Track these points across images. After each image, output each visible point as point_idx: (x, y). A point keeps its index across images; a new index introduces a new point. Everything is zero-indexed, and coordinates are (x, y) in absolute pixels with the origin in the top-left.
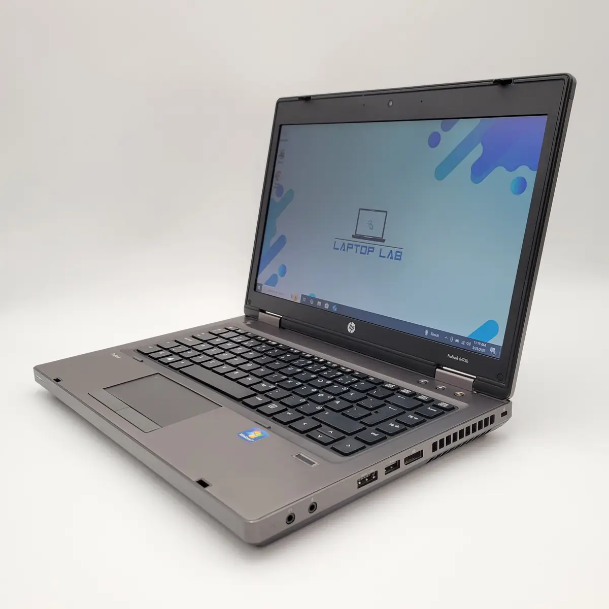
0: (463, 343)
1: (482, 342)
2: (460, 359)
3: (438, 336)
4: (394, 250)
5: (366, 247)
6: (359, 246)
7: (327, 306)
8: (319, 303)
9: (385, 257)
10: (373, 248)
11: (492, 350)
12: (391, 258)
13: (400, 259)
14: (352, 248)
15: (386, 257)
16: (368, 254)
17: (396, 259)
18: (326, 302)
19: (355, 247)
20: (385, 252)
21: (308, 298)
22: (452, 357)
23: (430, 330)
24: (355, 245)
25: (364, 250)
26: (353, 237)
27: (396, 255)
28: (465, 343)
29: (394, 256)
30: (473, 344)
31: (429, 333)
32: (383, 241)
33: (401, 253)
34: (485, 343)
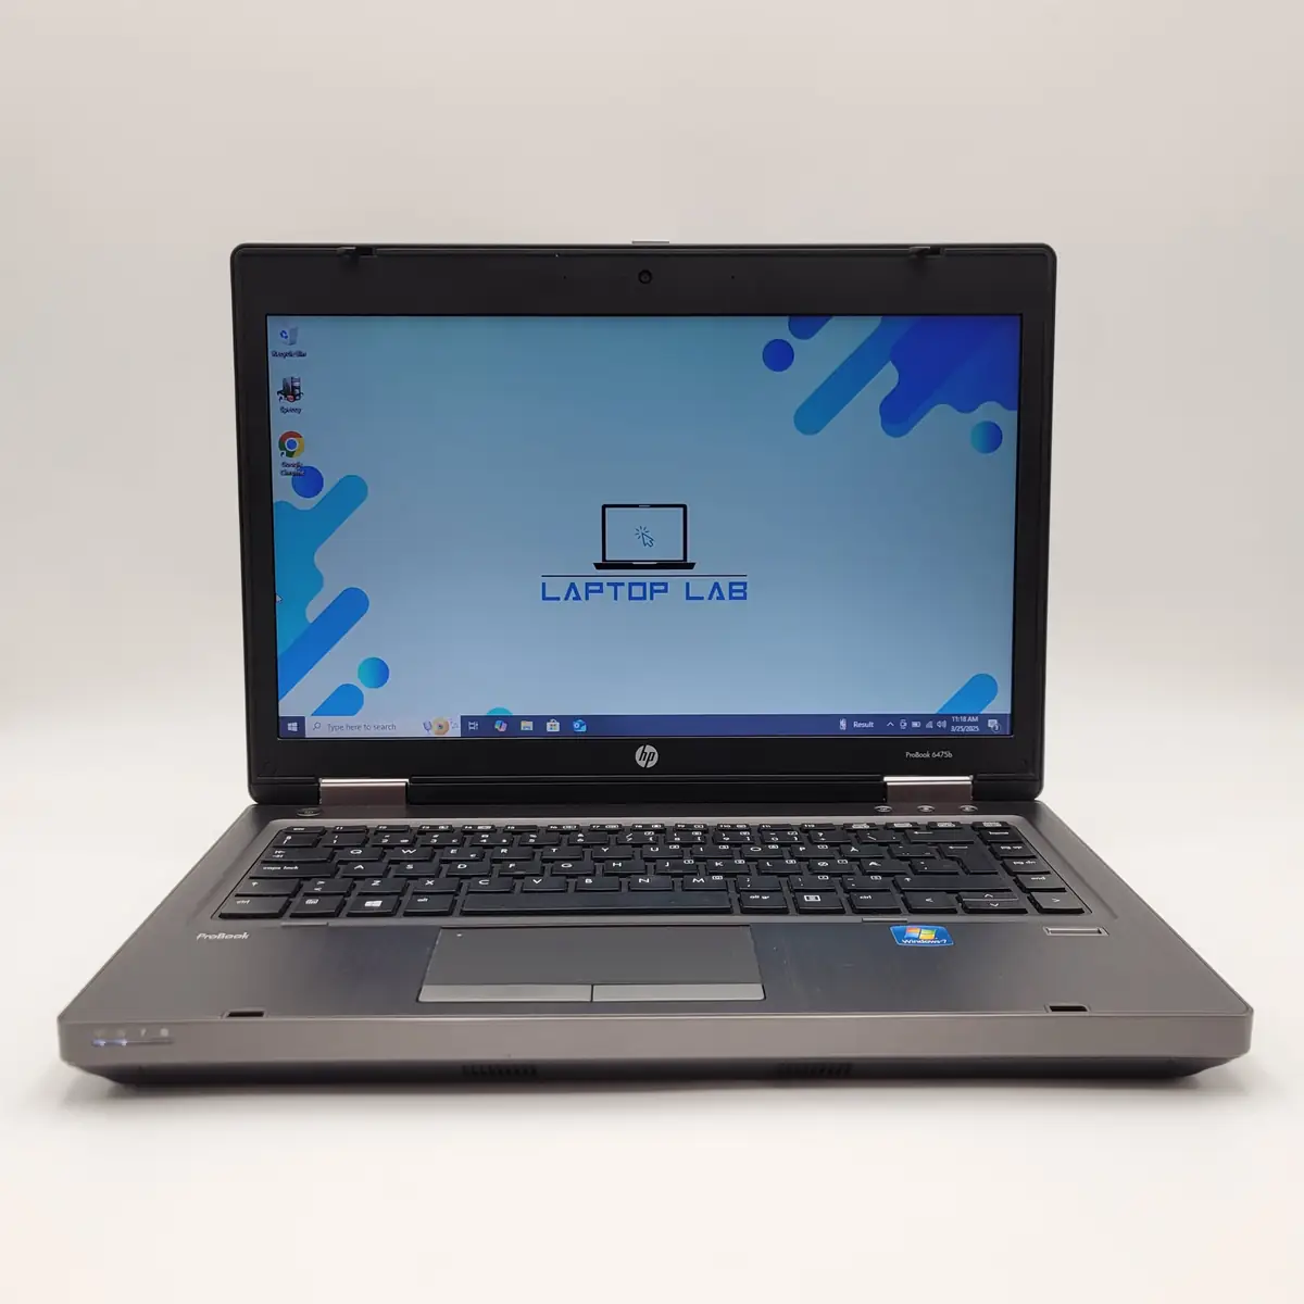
0: (930, 725)
1: (967, 716)
2: (934, 755)
3: (871, 724)
4: (724, 584)
5: (644, 585)
6: (622, 584)
7: (553, 727)
8: (527, 726)
9: (702, 598)
10: (665, 584)
11: (992, 723)
12: (721, 597)
13: (745, 598)
14: (601, 591)
15: (706, 597)
16: (652, 598)
17: (731, 598)
18: (548, 718)
19: (609, 590)
20: (701, 587)
21: (487, 721)
22: (917, 755)
23: (850, 718)
24: (609, 584)
25: (637, 591)
26: (598, 566)
27: (731, 591)
28: (934, 725)
29: (726, 593)
30: (950, 723)
31: (849, 724)
32: (691, 566)
33: (745, 584)
34: (975, 715)
